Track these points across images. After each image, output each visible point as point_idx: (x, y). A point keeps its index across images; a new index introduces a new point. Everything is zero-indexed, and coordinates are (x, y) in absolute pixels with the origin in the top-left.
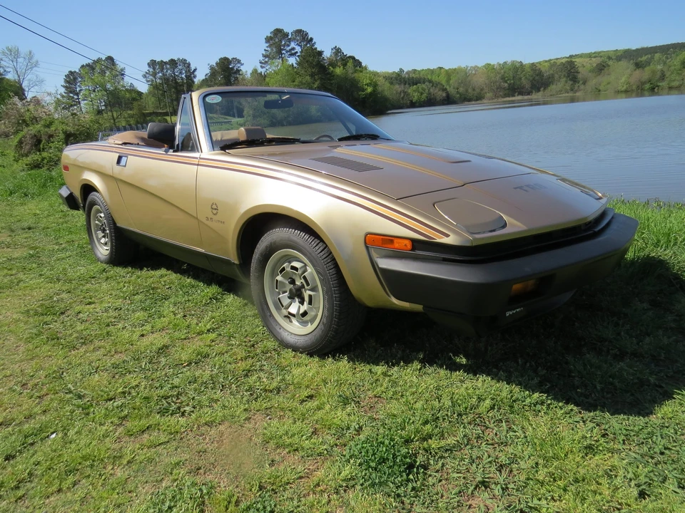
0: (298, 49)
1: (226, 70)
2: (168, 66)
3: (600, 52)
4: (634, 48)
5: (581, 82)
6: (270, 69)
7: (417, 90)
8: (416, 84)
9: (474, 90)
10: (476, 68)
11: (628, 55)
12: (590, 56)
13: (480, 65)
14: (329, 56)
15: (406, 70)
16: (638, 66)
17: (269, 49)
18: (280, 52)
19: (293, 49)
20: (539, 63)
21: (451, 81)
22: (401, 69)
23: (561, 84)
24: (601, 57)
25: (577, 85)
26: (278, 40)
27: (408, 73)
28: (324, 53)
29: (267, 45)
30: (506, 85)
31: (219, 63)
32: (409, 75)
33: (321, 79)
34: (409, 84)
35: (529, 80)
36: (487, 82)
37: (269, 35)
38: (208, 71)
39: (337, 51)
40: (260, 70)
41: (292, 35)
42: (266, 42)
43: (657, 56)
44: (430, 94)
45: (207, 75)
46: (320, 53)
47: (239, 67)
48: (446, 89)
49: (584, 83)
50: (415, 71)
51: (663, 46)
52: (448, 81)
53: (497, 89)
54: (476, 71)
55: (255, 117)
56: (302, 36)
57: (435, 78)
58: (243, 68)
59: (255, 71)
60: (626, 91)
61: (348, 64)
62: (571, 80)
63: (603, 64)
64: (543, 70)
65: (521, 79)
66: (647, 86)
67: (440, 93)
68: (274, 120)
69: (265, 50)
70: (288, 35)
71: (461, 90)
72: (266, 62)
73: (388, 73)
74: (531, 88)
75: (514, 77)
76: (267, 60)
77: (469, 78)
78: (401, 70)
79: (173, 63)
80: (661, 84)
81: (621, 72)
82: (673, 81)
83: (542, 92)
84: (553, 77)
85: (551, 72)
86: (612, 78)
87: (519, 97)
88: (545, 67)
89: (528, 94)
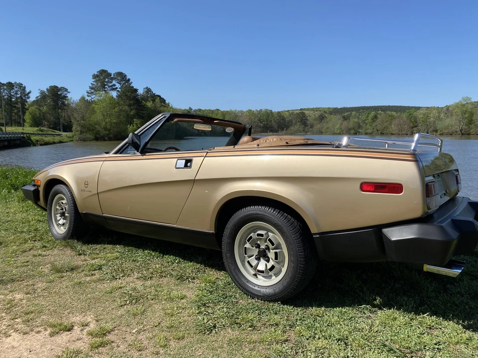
0: (118, 86)
1: (56, 95)
2: (5, 87)
3: (319, 108)
4: (339, 108)
5: (309, 126)
6: (95, 98)
10: (242, 112)
11: (335, 111)
12: (313, 110)
13: (244, 110)
14: (142, 93)
15: (193, 109)
16: (345, 118)
17: (95, 83)
18: (103, 86)
19: (114, 85)
20: (282, 112)
22: (190, 108)
23: (298, 126)
24: (320, 111)
25: (307, 128)
26: (103, 78)
27: (195, 111)
28: (138, 91)
29: (94, 80)
30: (262, 125)
31: (50, 90)
32: (196, 113)
33: (136, 109)
35: (277, 122)
36: (249, 121)
37: (96, 73)
38: (38, 95)
39: (148, 90)
40: (87, 98)
41: (114, 75)
42: (93, 79)
43: (354, 113)
45: (37, 97)
46: (136, 90)
47: (66, 94)
49: (312, 127)
50: (200, 110)
51: (359, 107)
53: (256, 125)
54: (242, 114)
55: (81, 132)
56: (121, 77)
58: (69, 95)
59: (83, 98)
60: (340, 133)
61: (156, 100)
62: (303, 124)
63: (323, 115)
64: (285, 116)
65: (271, 121)
66: (352, 131)
68: (98, 136)
69: (92, 84)
70: (111, 75)
72: (92, 93)
73: (181, 110)
74: (278, 128)
75: (267, 120)
76: (92, 91)
77: (238, 118)
78: (190, 109)
79: (10, 85)
80: (360, 131)
81: (336, 122)
82: (368, 129)
83: (285, 131)
84: (292, 122)
85: (290, 118)
86: (330, 125)
87: (271, 133)
88: (286, 115)
89: (277, 132)
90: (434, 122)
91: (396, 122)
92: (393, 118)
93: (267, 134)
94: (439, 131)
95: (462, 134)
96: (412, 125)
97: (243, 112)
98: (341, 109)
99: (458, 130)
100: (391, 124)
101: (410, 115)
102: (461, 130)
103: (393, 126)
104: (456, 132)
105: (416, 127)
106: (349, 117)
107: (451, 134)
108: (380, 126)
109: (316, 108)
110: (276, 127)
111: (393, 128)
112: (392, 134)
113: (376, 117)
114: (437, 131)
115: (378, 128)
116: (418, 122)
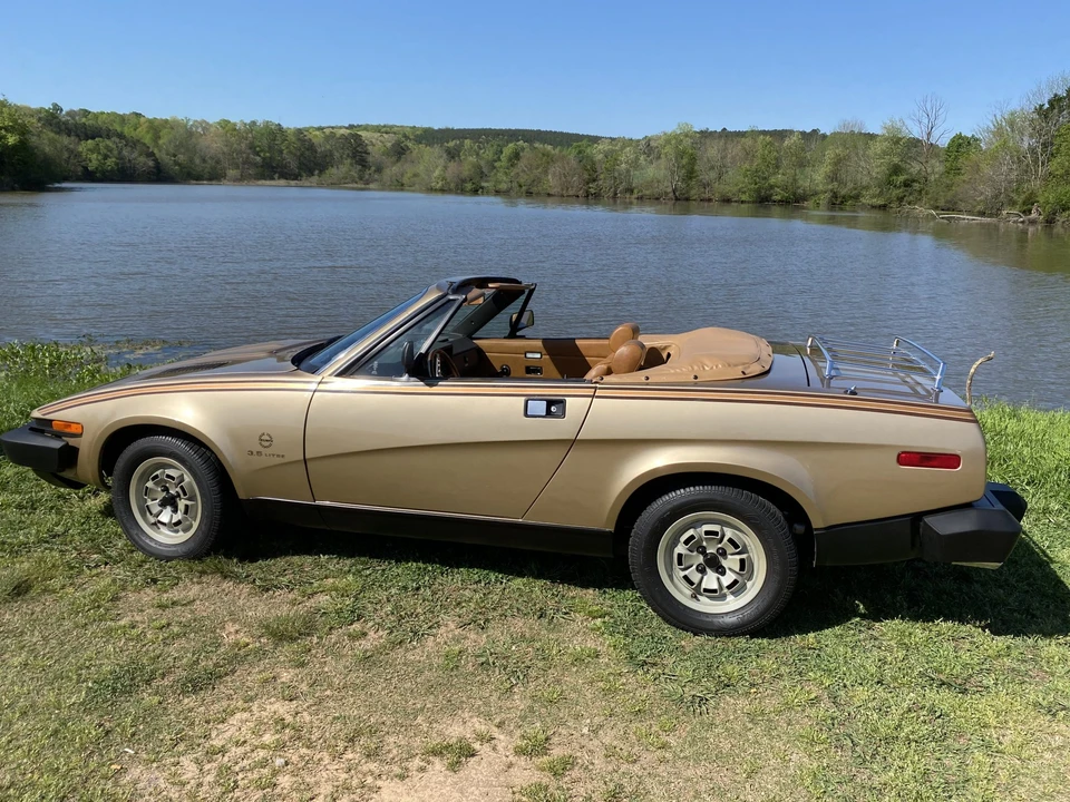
3: (392, 127)
4: (436, 128)
5: (373, 168)
7: (96, 149)
8: (93, 138)
9: (204, 161)
10: (206, 126)
11: (429, 137)
12: (378, 129)
13: (211, 121)
15: (65, 109)
16: (453, 155)
20: (307, 130)
21: (161, 142)
22: (55, 105)
23: (345, 168)
24: (395, 133)
25: (367, 171)
27: (71, 114)
30: (258, 159)
32: (73, 118)
34: (78, 136)
35: (295, 155)
36: (225, 149)
43: (467, 142)
44: (120, 157)
48: (152, 154)
49: (379, 170)
50: (86, 113)
51: (477, 130)
52: (157, 137)
53: (244, 163)
54: (204, 129)
57: (127, 131)
60: (442, 191)
62: (357, 163)
63: (404, 145)
64: (314, 140)
65: (281, 152)
66: (469, 186)
67: (142, 159)
71: (181, 158)
73: (30, 109)
74: (299, 168)
75: (270, 147)
77: (194, 140)
78: (57, 107)
80: (485, 185)
81: (431, 162)
82: (500, 182)
83: (316, 177)
84: (332, 155)
85: (328, 147)
86: (421, 169)
87: (282, 182)
88: (317, 138)
89: (296, 179)
90: (628, 171)
91: (556, 169)
92: (549, 159)
93: (272, 182)
94: (635, 191)
95: (677, 199)
96: (586, 176)
97: (208, 124)
98: (440, 131)
99: (670, 190)
100: (546, 172)
101: (580, 152)
102: (674, 192)
103: (550, 177)
104: (666, 193)
105: (594, 180)
106: (459, 152)
107: (657, 199)
108: (526, 177)
109: (385, 126)
110: (294, 165)
111: (552, 181)
112: (549, 195)
113: (516, 156)
114: (631, 191)
115: (522, 181)
116: (599, 169)
